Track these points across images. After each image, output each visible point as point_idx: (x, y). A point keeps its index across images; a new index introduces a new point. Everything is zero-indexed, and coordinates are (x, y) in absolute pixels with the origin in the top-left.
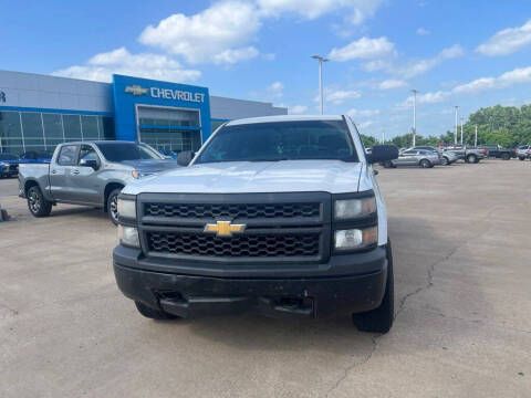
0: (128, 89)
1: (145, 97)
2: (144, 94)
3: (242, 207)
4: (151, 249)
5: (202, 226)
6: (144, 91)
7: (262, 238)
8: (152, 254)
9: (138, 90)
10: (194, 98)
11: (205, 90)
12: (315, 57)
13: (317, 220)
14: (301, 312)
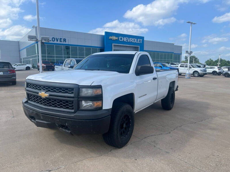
0: (110, 37)
1: (117, 41)
2: (116, 40)
3: (49, 87)
4: (29, 100)
5: (38, 93)
6: (117, 38)
7: (55, 100)
8: (29, 102)
9: (114, 38)
10: (137, 41)
11: (143, 38)
12: (189, 22)
13: (72, 95)
14: (67, 131)
